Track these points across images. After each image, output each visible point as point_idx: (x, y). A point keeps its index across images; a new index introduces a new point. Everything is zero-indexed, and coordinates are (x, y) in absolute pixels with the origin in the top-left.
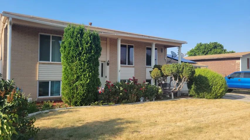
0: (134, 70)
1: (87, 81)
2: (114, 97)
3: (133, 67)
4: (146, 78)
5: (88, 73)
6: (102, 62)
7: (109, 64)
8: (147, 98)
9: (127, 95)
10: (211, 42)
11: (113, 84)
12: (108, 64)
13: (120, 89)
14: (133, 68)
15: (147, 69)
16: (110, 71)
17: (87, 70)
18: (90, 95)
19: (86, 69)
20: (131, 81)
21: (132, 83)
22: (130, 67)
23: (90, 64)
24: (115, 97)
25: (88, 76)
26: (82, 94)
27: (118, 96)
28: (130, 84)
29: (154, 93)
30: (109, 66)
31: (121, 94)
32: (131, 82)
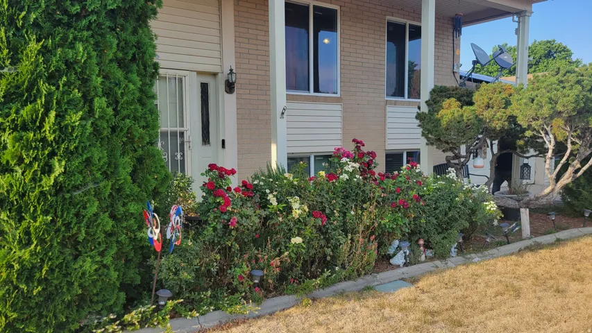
0: (339, 114)
1: (48, 169)
2: (257, 260)
3: (338, 100)
4: (388, 147)
5: (53, 114)
6: (205, 80)
7: (233, 84)
8: (421, 242)
9: (328, 240)
10: (535, 41)
11: (249, 181)
12: (230, 87)
13: (289, 209)
14: (338, 107)
15: (389, 109)
16: (241, 118)
17: (44, 87)
18: (88, 265)
19: (33, 84)
20: (344, 160)
21: (352, 174)
22: (326, 100)
23: (72, 46)
24: (263, 256)
25: (51, 138)
26: (10, 266)
27: (280, 253)
28: (345, 177)
29: (456, 220)
30: (233, 97)
31: (297, 240)
32: (349, 168)
